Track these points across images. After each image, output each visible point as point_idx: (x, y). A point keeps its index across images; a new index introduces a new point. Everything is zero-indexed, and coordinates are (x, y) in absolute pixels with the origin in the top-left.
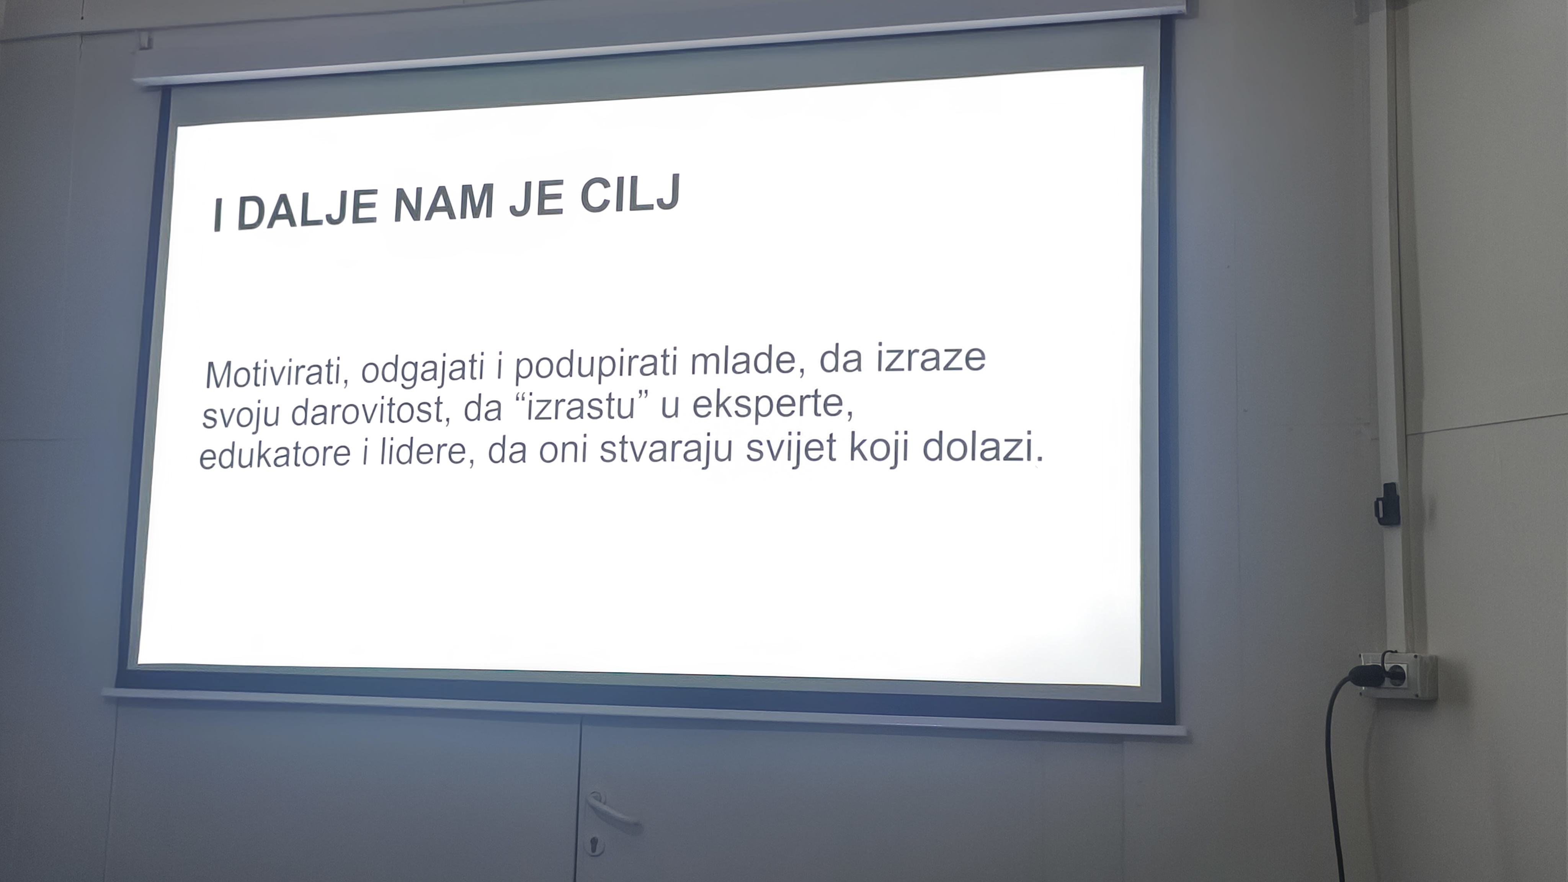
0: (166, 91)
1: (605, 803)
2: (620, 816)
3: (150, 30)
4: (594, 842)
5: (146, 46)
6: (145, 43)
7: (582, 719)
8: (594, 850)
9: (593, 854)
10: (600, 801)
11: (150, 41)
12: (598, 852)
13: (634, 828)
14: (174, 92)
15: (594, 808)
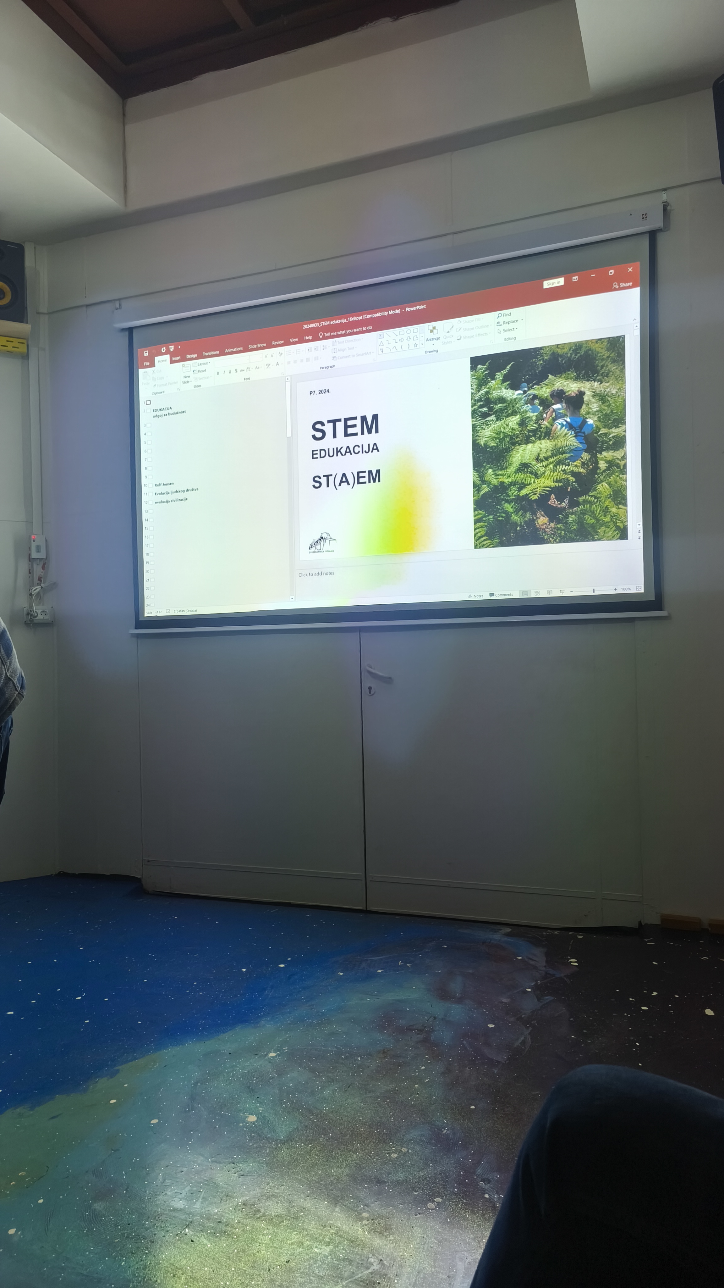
0: (130, 330)
1: (374, 669)
2: (381, 674)
3: (119, 300)
4: (370, 688)
5: (119, 308)
6: (118, 306)
7: (360, 630)
8: (370, 693)
9: (371, 694)
10: (372, 668)
11: (120, 305)
12: (372, 693)
13: (388, 680)
14: (135, 331)
15: (369, 672)
